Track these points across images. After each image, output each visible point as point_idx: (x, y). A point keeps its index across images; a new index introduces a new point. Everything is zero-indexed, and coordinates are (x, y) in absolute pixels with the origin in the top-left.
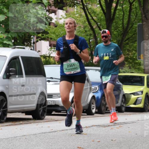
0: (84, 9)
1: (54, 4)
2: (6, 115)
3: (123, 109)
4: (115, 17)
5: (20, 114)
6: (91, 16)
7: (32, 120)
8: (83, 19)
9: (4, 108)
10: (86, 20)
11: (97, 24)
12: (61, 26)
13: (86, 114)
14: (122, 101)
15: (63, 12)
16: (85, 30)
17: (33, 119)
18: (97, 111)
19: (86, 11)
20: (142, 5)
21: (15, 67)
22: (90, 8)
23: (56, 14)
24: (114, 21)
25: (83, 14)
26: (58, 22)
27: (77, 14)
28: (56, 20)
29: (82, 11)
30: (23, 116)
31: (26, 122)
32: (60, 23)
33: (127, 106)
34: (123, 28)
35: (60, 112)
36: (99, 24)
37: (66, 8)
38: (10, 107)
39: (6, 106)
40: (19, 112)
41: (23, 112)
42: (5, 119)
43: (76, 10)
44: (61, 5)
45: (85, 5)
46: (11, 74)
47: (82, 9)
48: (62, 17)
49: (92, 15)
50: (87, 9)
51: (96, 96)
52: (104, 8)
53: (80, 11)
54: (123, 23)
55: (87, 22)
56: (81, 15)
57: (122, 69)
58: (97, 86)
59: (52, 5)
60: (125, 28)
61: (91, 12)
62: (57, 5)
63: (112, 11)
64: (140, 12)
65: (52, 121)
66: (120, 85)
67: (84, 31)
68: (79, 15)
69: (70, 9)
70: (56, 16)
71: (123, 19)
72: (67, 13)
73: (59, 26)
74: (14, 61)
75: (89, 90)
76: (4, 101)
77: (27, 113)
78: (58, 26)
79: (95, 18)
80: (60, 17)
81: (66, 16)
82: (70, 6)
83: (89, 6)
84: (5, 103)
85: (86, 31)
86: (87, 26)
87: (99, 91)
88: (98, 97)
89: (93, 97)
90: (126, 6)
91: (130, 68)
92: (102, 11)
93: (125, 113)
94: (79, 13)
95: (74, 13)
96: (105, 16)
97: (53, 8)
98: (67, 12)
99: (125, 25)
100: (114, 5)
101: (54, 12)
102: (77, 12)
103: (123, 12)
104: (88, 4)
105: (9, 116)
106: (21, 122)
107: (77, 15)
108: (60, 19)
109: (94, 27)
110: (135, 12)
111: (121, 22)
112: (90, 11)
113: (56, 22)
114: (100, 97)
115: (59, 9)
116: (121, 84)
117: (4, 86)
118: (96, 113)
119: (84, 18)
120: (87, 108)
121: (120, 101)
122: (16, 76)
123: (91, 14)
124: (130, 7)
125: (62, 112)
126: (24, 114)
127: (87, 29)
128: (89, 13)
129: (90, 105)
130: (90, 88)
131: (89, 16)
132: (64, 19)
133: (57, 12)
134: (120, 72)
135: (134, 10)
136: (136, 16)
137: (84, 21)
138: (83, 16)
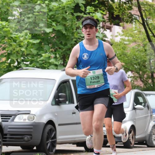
0: (143, 24)
1: (109, 20)
2: (55, 146)
5: (71, 145)
6: (152, 33)
7: (84, 152)
8: (142, 36)
9: (53, 139)
10: (146, 37)
12: (117, 44)
13: (146, 146)
15: (119, 28)
16: (145, 48)
17: (86, 152)
19: (147, 26)
21: (65, 92)
22: (151, 24)
23: (111, 31)
25: (143, 30)
26: (114, 41)
27: (135, 30)
28: (111, 37)
29: (142, 27)
30: (74, 147)
32: (116, 41)
37: (123, 24)
38: (59, 138)
39: (55, 137)
40: (70, 143)
41: (73, 144)
42: (54, 151)
43: (134, 26)
44: (117, 21)
45: (145, 19)
46: (61, 99)
47: (141, 25)
48: (118, 34)
50: (148, 25)
53: (139, 27)
55: (147, 40)
56: (140, 32)
59: (106, 21)
61: (152, 28)
62: (112, 21)
65: (107, 154)
67: (144, 50)
68: (138, 32)
69: (128, 25)
70: (111, 32)
72: (124, 30)
73: (115, 45)
74: (63, 86)
75: (149, 118)
76: (53, 131)
77: (79, 144)
78: (113, 45)
80: (116, 34)
81: (123, 32)
82: (127, 22)
83: (150, 21)
84: (54, 133)
85: (146, 50)
86: (147, 44)
94: (138, 30)
95: (132, 29)
97: (108, 24)
98: (124, 28)
101: (110, 28)
102: (135, 28)
104: (149, 19)
105: (59, 147)
107: (136, 32)
108: (116, 36)
112: (150, 27)
113: (112, 40)
115: (114, 25)
119: (144, 35)
120: (147, 138)
122: (66, 102)
123: (152, 31)
125: (119, 143)
126: (75, 145)
128: (149, 29)
129: (150, 136)
130: (151, 116)
131: (150, 33)
132: (121, 36)
133: (113, 29)
137: (144, 39)
138: (143, 33)
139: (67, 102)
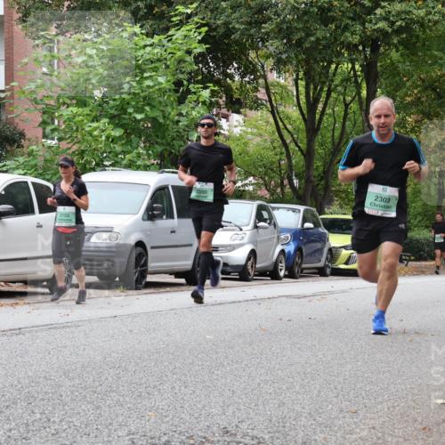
0: (272, 112)
1: (226, 104)
2: (145, 277)
3: (328, 271)
4: (322, 126)
5: (167, 275)
6: (284, 124)
7: (185, 285)
8: (271, 128)
9: (142, 266)
11: (292, 136)
13: (269, 278)
14: (327, 259)
16: (274, 145)
18: (287, 273)
19: (277, 115)
20: (364, 108)
21: (162, 203)
22: (283, 112)
23: (228, 121)
24: (319, 133)
25: (272, 120)
27: (261, 120)
29: (270, 115)
30: (171, 279)
31: (176, 289)
33: (334, 266)
34: (333, 144)
35: (229, 274)
36: (295, 136)
37: (245, 111)
38: (152, 265)
39: (146, 264)
40: (166, 273)
41: (171, 274)
42: (143, 283)
43: (260, 114)
44: (237, 106)
46: (155, 212)
49: (286, 122)
50: (278, 113)
51: (286, 251)
52: (305, 112)
53: (267, 116)
54: (333, 136)
55: (277, 134)
56: (267, 122)
57: (329, 208)
58: (289, 235)
59: (222, 106)
60: (336, 144)
61: (283, 117)
62: (230, 107)
63: (317, 117)
64: (361, 118)
66: (325, 233)
67: (272, 148)
68: (265, 122)
69: (252, 114)
70: (228, 123)
71: (333, 130)
72: (245, 119)
73: (233, 139)
74: (160, 193)
75: (275, 240)
76: (144, 256)
77: (178, 274)
79: (289, 127)
80: (236, 124)
81: (244, 122)
82: (251, 109)
83: (281, 109)
84: (145, 258)
85: (274, 148)
86: (276, 139)
87: (291, 243)
88: (289, 252)
89: (283, 251)
90: (339, 109)
91: (341, 207)
92: (301, 117)
93: (331, 277)
94: (264, 119)
95: (256, 119)
96: (306, 124)
97: (224, 111)
98: (245, 116)
99: (337, 141)
100: (320, 106)
101: (226, 117)
102: (261, 116)
103: (334, 118)
104: (280, 105)
105: (150, 278)
106: (168, 289)
107: (262, 122)
108: (236, 126)
109: (288, 142)
110: (352, 118)
111: (329, 135)
114: (292, 252)
115: (233, 112)
116: (326, 231)
117: (143, 231)
118: (285, 276)
119: (273, 127)
120: (271, 268)
121: (323, 259)
122: (162, 217)
123: (284, 121)
124: (346, 111)
126: (173, 276)
127: (276, 144)
128: (280, 119)
129: (276, 264)
130: (278, 237)
131: (280, 124)
132: (241, 127)
133: (230, 118)
134: (324, 214)
135: (351, 116)
136: (354, 126)
137: (273, 132)
138: (271, 124)
139: (164, 217)
